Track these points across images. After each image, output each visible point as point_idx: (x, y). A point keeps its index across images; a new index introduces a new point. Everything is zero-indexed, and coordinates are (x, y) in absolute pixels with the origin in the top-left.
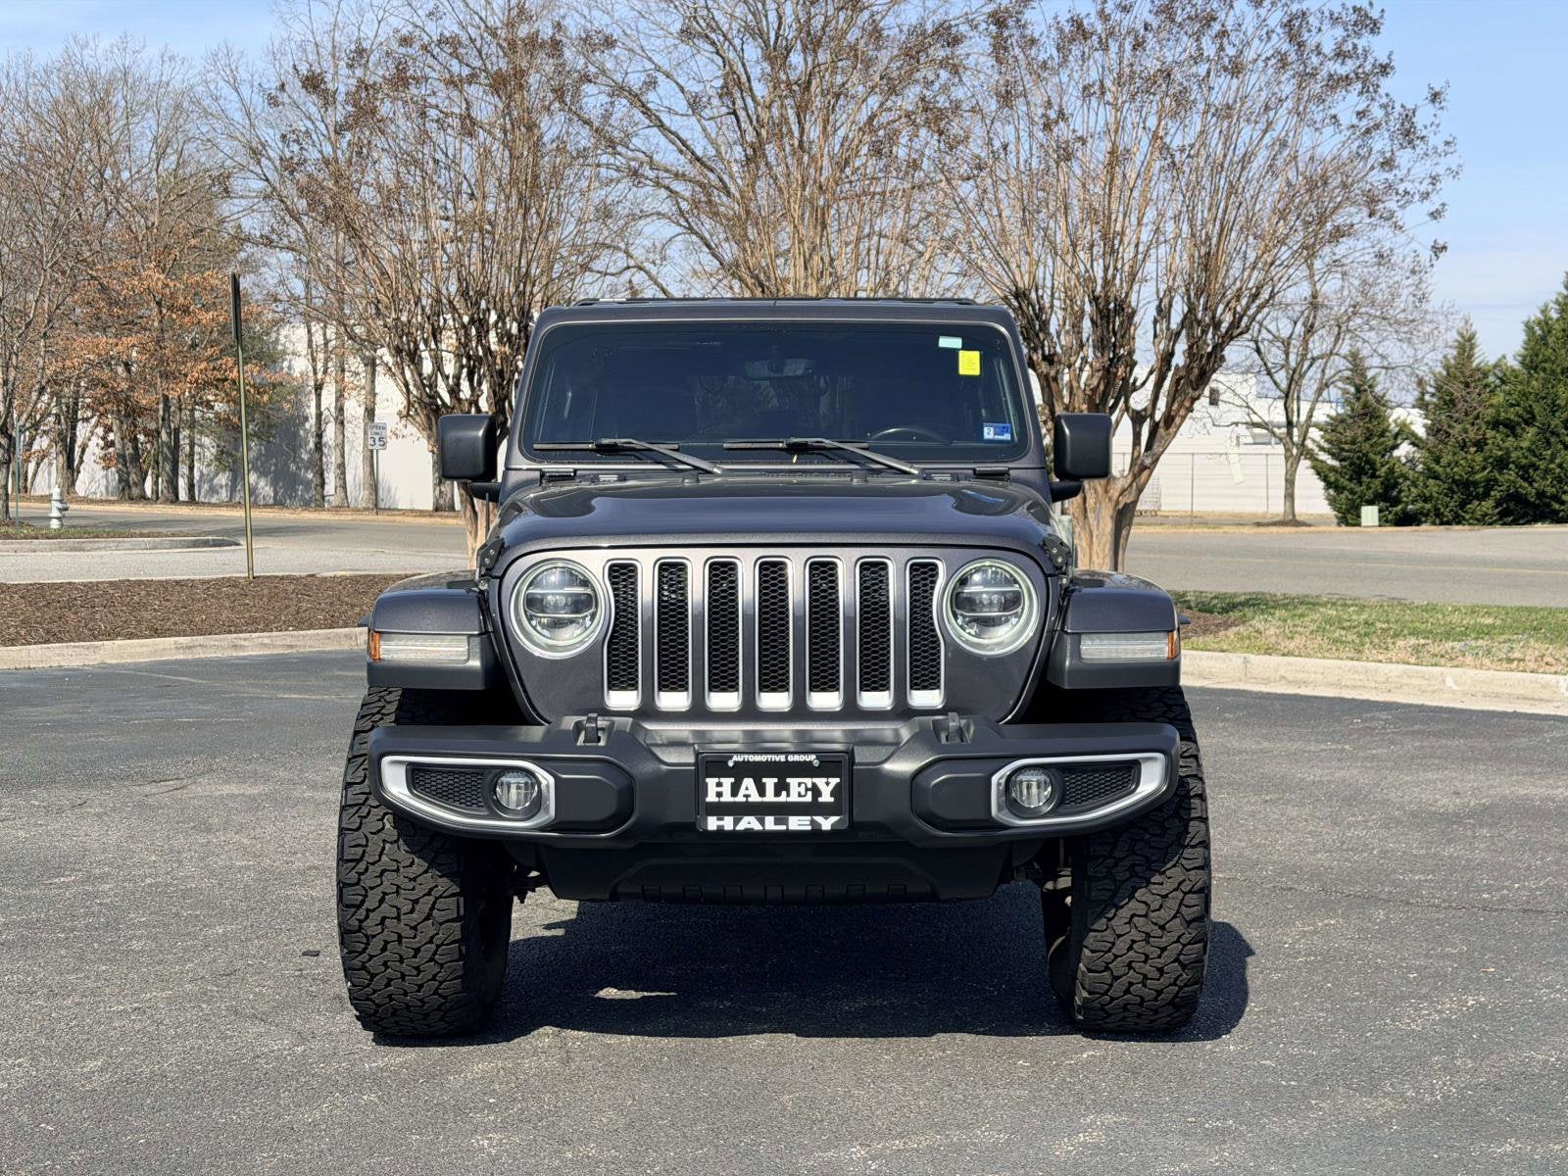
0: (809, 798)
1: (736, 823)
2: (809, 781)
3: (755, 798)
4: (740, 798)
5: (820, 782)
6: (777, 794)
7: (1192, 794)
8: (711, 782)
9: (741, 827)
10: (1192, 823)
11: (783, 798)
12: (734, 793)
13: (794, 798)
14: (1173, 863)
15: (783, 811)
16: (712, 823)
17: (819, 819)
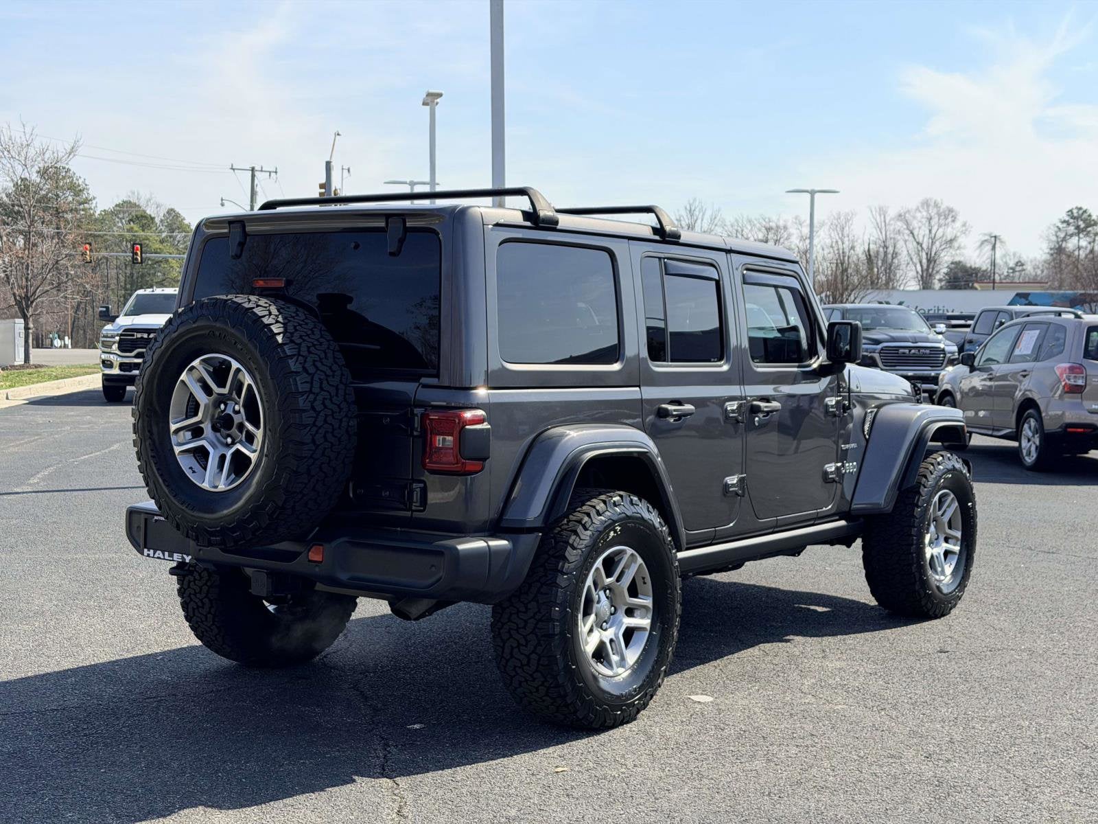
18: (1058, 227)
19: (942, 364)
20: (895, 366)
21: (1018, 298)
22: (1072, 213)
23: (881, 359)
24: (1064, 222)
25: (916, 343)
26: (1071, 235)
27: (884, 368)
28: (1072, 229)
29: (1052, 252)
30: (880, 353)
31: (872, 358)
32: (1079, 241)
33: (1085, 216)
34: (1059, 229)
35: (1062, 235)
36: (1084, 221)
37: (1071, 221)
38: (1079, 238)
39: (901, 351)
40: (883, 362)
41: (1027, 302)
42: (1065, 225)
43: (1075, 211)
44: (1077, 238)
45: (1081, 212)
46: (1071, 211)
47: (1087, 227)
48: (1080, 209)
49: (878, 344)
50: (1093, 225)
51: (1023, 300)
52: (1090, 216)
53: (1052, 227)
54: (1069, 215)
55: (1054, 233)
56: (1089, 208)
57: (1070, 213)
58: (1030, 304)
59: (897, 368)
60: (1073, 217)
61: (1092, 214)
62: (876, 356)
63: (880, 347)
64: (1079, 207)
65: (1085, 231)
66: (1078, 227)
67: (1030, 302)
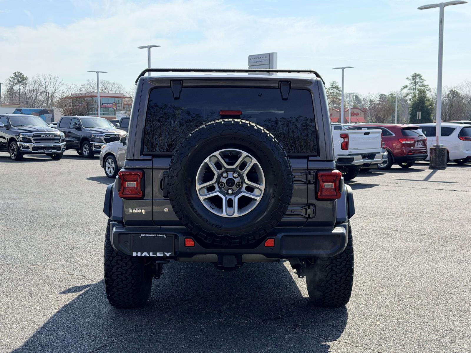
18: (10, 80)
19: (59, 141)
20: (40, 142)
21: (17, 111)
22: (16, 74)
23: (33, 139)
24: (13, 78)
25: (48, 132)
26: (16, 84)
27: (35, 143)
28: (16, 81)
29: (8, 91)
30: (33, 136)
31: (29, 139)
32: (19, 86)
33: (21, 76)
34: (11, 81)
35: (12, 83)
36: (21, 78)
37: (15, 77)
38: (19, 85)
39: (42, 135)
40: (34, 141)
41: (21, 113)
42: (13, 79)
43: (17, 73)
44: (18, 85)
45: (19, 74)
46: (15, 73)
47: (22, 81)
48: (19, 72)
49: (31, 133)
50: (25, 80)
51: (19, 112)
52: (23, 76)
53: (7, 80)
54: (14, 75)
55: (8, 83)
56: (22, 73)
57: (15, 74)
58: (22, 114)
59: (41, 143)
60: (16, 76)
61: (24, 75)
62: (31, 138)
63: (32, 134)
64: (18, 71)
65: (22, 82)
66: (18, 80)
67: (22, 113)
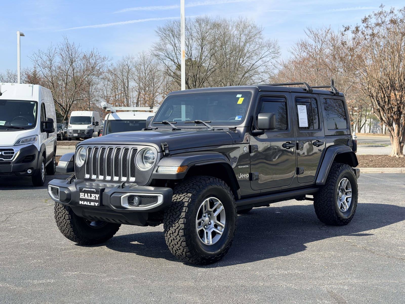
0: (95, 199)
1: (84, 203)
2: (95, 195)
3: (87, 198)
4: (85, 198)
5: (96, 195)
6: (90, 197)
7: (184, 206)
8: (81, 194)
9: (84, 204)
10: (182, 213)
11: (91, 198)
12: (84, 197)
13: (93, 198)
14: (177, 222)
15: (90, 201)
16: (80, 202)
17: (95, 203)
